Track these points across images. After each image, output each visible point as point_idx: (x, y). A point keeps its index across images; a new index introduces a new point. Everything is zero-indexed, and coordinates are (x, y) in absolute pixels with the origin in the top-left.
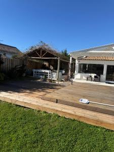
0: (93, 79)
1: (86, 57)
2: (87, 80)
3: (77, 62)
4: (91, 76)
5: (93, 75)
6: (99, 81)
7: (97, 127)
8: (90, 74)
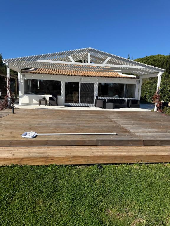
0: (48, 102)
1: (36, 69)
2: (40, 104)
3: (20, 76)
4: (44, 99)
5: (48, 97)
6: (57, 104)
7: (47, 166)
8: (43, 96)
